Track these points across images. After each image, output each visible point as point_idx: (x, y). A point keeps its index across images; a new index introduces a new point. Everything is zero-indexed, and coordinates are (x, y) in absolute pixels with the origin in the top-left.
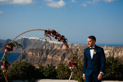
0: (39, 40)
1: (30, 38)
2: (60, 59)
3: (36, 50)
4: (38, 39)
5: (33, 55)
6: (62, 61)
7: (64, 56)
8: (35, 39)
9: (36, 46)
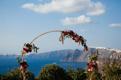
0: (105, 50)
1: (97, 48)
3: (103, 59)
4: (105, 48)
8: (102, 49)
9: (103, 56)
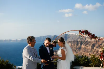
0: (75, 35)
1: (69, 34)
2: (91, 48)
3: (73, 42)
4: (74, 34)
5: (71, 45)
6: (92, 49)
7: (94, 45)
8: (72, 34)
9: (73, 39)
